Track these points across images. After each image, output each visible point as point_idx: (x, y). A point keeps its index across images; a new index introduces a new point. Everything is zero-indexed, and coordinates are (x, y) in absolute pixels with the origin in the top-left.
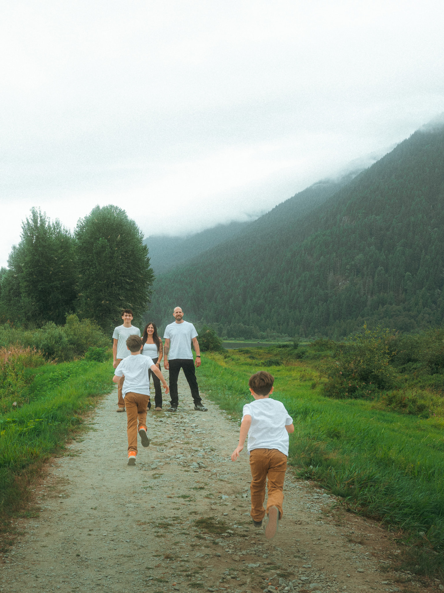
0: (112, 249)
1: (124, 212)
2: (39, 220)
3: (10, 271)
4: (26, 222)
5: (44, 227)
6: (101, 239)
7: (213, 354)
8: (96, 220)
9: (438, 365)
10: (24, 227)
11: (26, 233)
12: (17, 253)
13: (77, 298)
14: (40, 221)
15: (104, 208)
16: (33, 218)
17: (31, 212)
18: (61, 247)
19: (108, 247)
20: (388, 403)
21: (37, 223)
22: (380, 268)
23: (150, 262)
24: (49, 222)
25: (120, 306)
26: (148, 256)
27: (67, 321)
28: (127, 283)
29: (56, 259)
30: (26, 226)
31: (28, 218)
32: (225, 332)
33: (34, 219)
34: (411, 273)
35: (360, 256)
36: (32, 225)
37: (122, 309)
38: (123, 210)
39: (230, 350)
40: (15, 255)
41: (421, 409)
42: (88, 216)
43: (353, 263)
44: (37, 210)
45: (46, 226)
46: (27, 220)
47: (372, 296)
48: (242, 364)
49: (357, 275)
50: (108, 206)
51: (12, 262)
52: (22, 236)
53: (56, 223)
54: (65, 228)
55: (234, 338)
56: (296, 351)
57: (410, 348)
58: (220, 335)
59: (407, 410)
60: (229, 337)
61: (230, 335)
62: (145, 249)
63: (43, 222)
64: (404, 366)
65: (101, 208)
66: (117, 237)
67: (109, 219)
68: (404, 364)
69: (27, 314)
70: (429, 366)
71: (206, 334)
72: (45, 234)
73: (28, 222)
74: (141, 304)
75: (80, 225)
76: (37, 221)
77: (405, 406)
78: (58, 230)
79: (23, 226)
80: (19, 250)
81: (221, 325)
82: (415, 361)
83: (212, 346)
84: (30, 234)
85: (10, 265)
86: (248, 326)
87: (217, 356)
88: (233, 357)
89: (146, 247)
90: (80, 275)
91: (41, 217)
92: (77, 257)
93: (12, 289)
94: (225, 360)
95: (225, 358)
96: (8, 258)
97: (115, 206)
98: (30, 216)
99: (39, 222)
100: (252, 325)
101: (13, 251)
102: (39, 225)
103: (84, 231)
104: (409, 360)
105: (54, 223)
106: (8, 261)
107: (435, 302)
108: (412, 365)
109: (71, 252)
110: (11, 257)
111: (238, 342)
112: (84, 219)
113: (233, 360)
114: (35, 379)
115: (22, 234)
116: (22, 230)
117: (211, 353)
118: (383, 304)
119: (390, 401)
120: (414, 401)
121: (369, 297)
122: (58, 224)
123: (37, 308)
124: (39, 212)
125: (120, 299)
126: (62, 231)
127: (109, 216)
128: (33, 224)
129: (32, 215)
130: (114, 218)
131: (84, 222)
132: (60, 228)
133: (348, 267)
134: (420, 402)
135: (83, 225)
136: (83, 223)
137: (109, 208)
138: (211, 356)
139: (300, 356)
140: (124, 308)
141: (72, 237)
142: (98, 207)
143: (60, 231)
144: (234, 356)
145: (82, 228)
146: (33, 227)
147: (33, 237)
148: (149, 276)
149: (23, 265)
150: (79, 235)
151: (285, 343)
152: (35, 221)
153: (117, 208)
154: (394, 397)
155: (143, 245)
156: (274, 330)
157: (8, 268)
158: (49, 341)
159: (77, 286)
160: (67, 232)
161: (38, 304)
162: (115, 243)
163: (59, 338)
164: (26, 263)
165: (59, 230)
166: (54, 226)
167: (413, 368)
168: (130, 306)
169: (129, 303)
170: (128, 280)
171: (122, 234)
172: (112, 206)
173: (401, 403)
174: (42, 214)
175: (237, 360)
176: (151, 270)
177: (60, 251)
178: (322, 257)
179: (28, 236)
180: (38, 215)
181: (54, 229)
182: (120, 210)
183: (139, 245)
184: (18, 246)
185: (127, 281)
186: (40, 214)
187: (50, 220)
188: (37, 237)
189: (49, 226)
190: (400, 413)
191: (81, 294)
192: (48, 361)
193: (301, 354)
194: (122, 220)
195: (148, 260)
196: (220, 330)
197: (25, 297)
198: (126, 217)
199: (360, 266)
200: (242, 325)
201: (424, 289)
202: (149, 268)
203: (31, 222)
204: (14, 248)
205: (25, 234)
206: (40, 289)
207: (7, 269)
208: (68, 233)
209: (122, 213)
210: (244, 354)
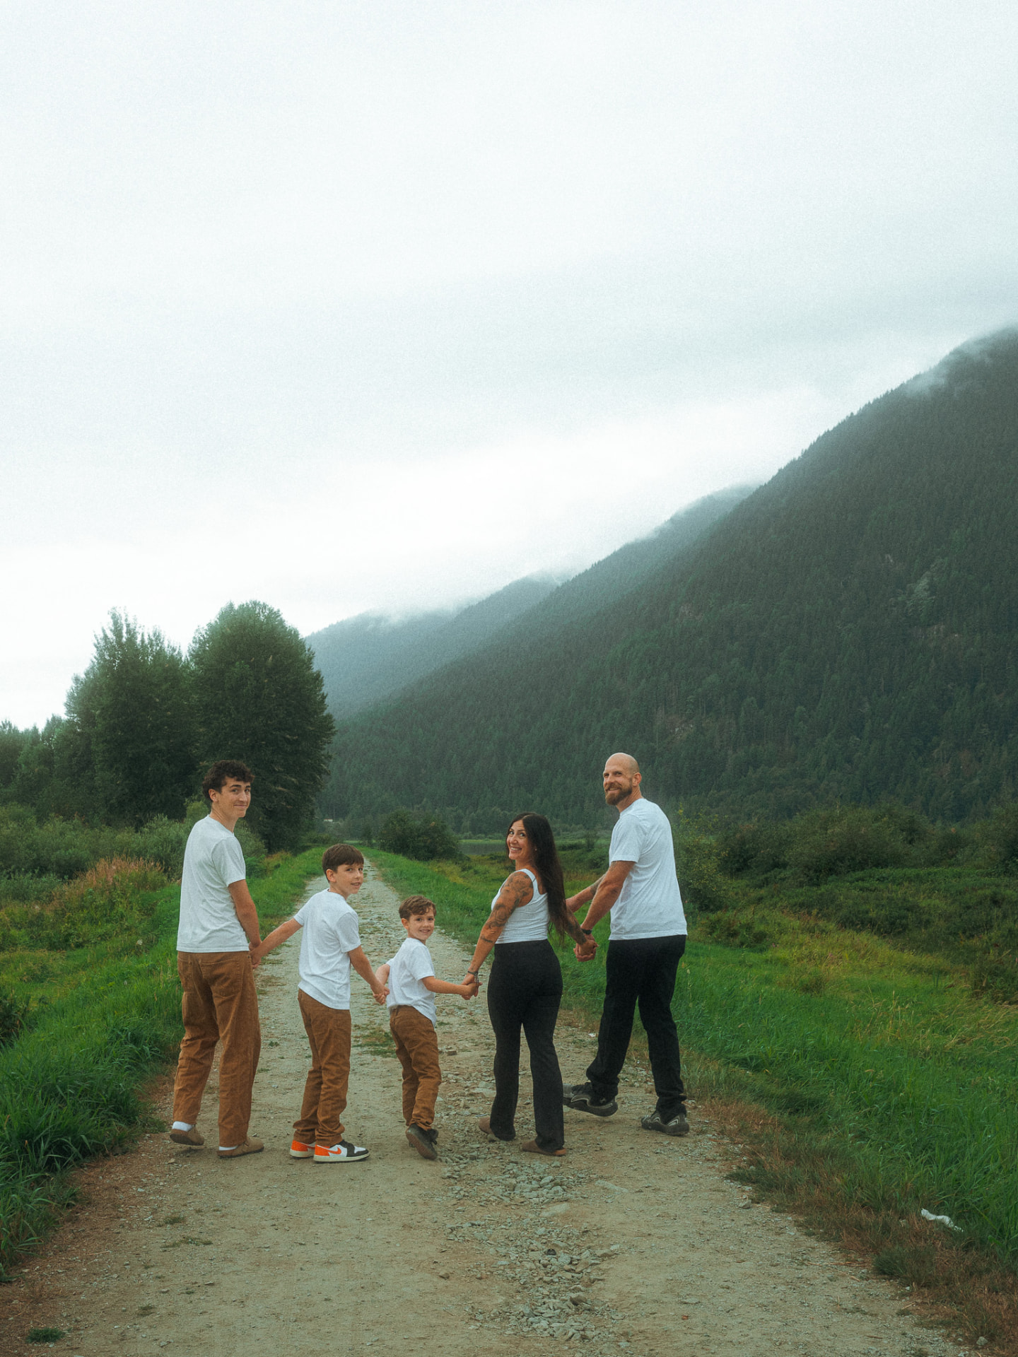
0: (257, 681)
1: (277, 614)
2: (124, 631)
3: (68, 721)
4: (102, 635)
5: (134, 643)
6: (238, 663)
7: (440, 864)
8: (228, 630)
9: (820, 871)
10: (99, 643)
11: (102, 656)
12: (82, 690)
13: (196, 770)
14: (127, 633)
15: (241, 607)
16: (113, 628)
17: (110, 616)
18: (166, 679)
19: (252, 678)
20: (708, 930)
21: (122, 637)
22: (748, 700)
23: (327, 701)
24: (143, 635)
25: (275, 783)
26: (325, 690)
27: (188, 813)
28: (288, 741)
29: (158, 700)
30: (102, 643)
31: (105, 629)
32: (467, 823)
33: (116, 628)
34: (805, 707)
35: (713, 678)
36: (112, 641)
37: (280, 788)
38: (275, 610)
39: (474, 856)
40: (77, 693)
41: (760, 937)
42: (213, 622)
43: (700, 690)
44: (120, 612)
45: (138, 641)
46: (104, 631)
47: (735, 751)
48: (493, 880)
49: (707, 713)
50: (249, 602)
51: (72, 705)
52: (95, 660)
53: (155, 634)
54: (172, 644)
55: (483, 835)
56: (590, 855)
57: (777, 844)
58: (458, 829)
59: (737, 941)
60: (474, 834)
61: (476, 830)
62: (317, 679)
63: (132, 634)
64: (766, 876)
65: (236, 607)
66: (266, 659)
67: (253, 627)
68: (766, 872)
69: (109, 800)
70: (805, 874)
71: (430, 829)
72: (137, 656)
73: (106, 637)
74: (314, 780)
75: (200, 640)
76: (122, 633)
77: (734, 934)
78: (158, 648)
79: (96, 642)
80: (85, 684)
81: (460, 811)
82: (784, 866)
83: (440, 849)
84: (109, 656)
85: (69, 712)
86: (510, 811)
87: (450, 867)
88: (476, 869)
89: (318, 675)
90: (201, 728)
91: (128, 626)
92: (196, 697)
93: (74, 755)
94: (463, 874)
95: (464, 870)
96: (65, 699)
97: (261, 603)
98: (108, 624)
99: (125, 635)
100: (516, 811)
101: (74, 685)
102: (124, 640)
103: (207, 648)
104: (776, 865)
105: (151, 634)
106: (66, 704)
107: (849, 761)
108: (780, 873)
109: (184, 687)
110: (71, 697)
111: (492, 842)
112: (206, 628)
113: (476, 872)
114: (158, 908)
115: (95, 657)
116: (95, 649)
117: (438, 861)
118: (756, 767)
119: (713, 927)
120: (749, 927)
121: (730, 752)
122: (158, 637)
123: (127, 791)
124: (124, 618)
125: (274, 770)
126: (166, 650)
127: (251, 622)
128: (114, 638)
129: (111, 622)
130: (262, 626)
131: (206, 633)
132: (162, 643)
133: (691, 698)
134: (759, 928)
135: (204, 638)
136: (205, 636)
137: (250, 606)
138: (439, 867)
139: (597, 864)
140: (282, 786)
141: (183, 659)
142: (231, 606)
143: (162, 649)
144: (479, 867)
145: (202, 644)
146: (115, 644)
147: (115, 662)
148: (325, 727)
149: (98, 712)
150: (197, 656)
151: (576, 841)
152: (117, 632)
153: (265, 606)
154: (719, 921)
155: (314, 670)
156: (557, 818)
157: (65, 717)
158: (161, 848)
159: (197, 748)
160: (174, 650)
161: (127, 782)
162: (264, 671)
163: (177, 842)
164: (103, 709)
165: (161, 647)
166: (151, 640)
167: (780, 879)
168: (293, 782)
169: (291, 776)
170: (288, 736)
171: (275, 654)
172: (255, 604)
173: (728, 929)
174: (131, 621)
175: (485, 873)
176: (329, 717)
177: (164, 687)
178: (644, 680)
179: (105, 660)
180: (123, 622)
181: (152, 645)
182: (271, 611)
183: (307, 673)
184: (83, 676)
185: (288, 739)
186: (126, 620)
187: (144, 632)
188: (122, 662)
189: (143, 641)
190: (727, 945)
191: (205, 763)
192: (171, 880)
193: (598, 860)
194: (274, 628)
195: (324, 697)
196: (459, 820)
197: (102, 769)
198: (282, 622)
199: (713, 696)
200: (498, 810)
201: (829, 735)
202: (325, 714)
203: (110, 635)
204: (77, 680)
205: (100, 656)
206: (130, 756)
207: (62, 718)
208: (176, 653)
209: (274, 616)
210: (500, 862)
